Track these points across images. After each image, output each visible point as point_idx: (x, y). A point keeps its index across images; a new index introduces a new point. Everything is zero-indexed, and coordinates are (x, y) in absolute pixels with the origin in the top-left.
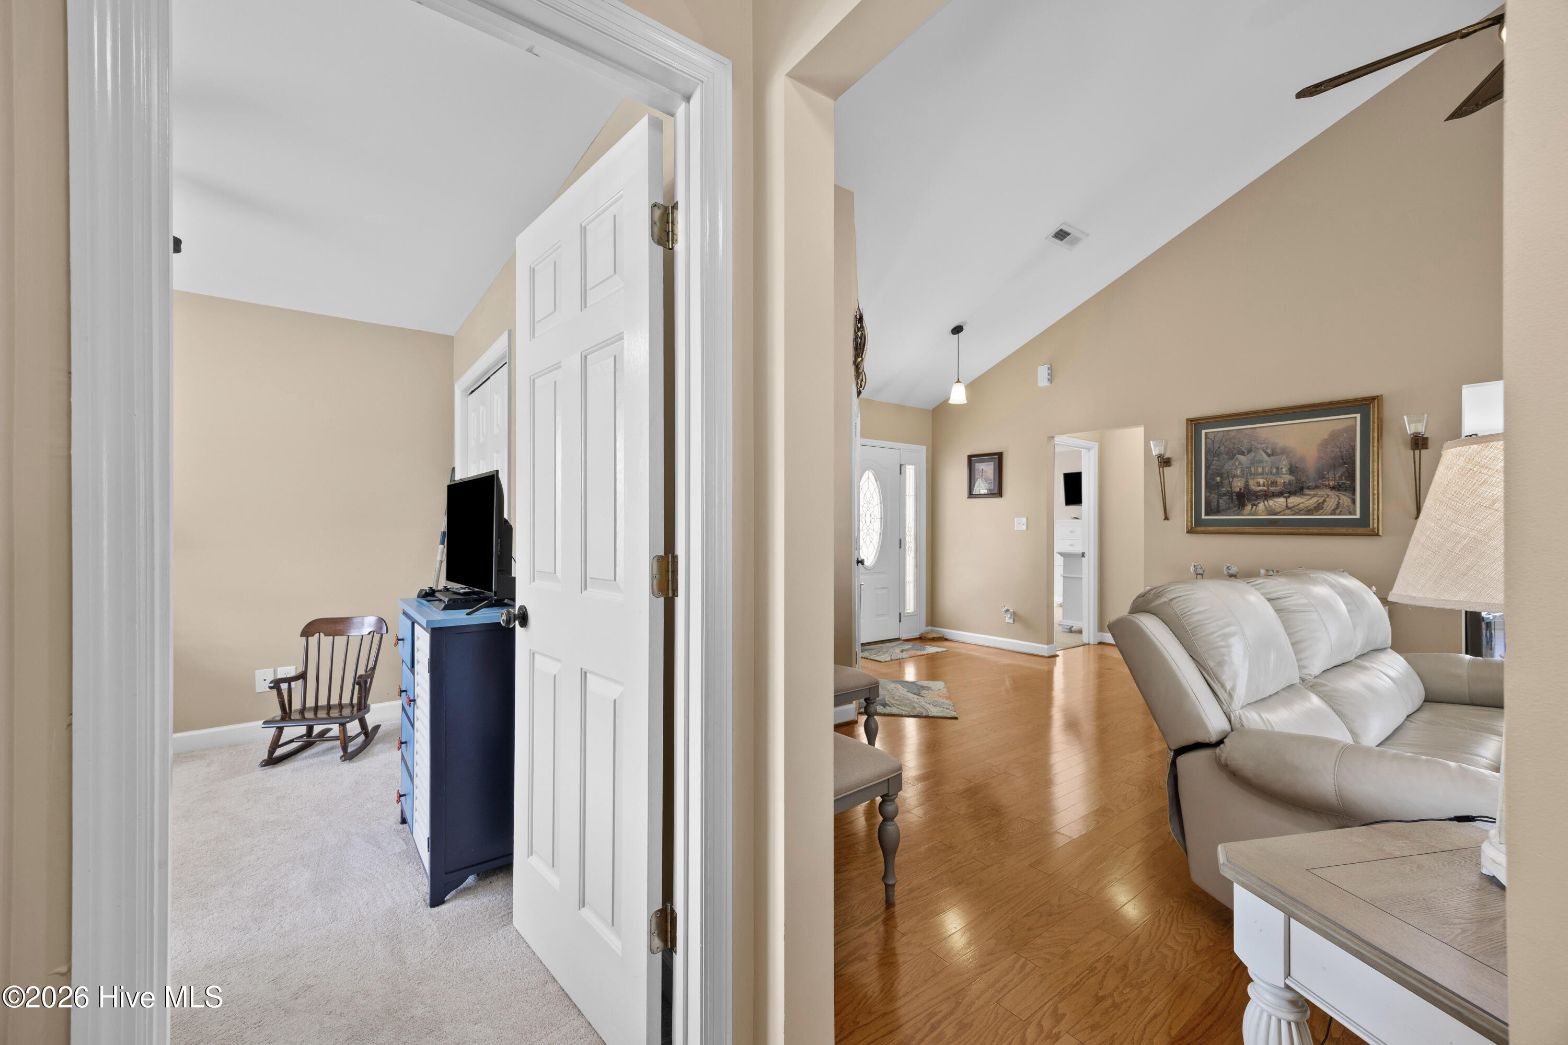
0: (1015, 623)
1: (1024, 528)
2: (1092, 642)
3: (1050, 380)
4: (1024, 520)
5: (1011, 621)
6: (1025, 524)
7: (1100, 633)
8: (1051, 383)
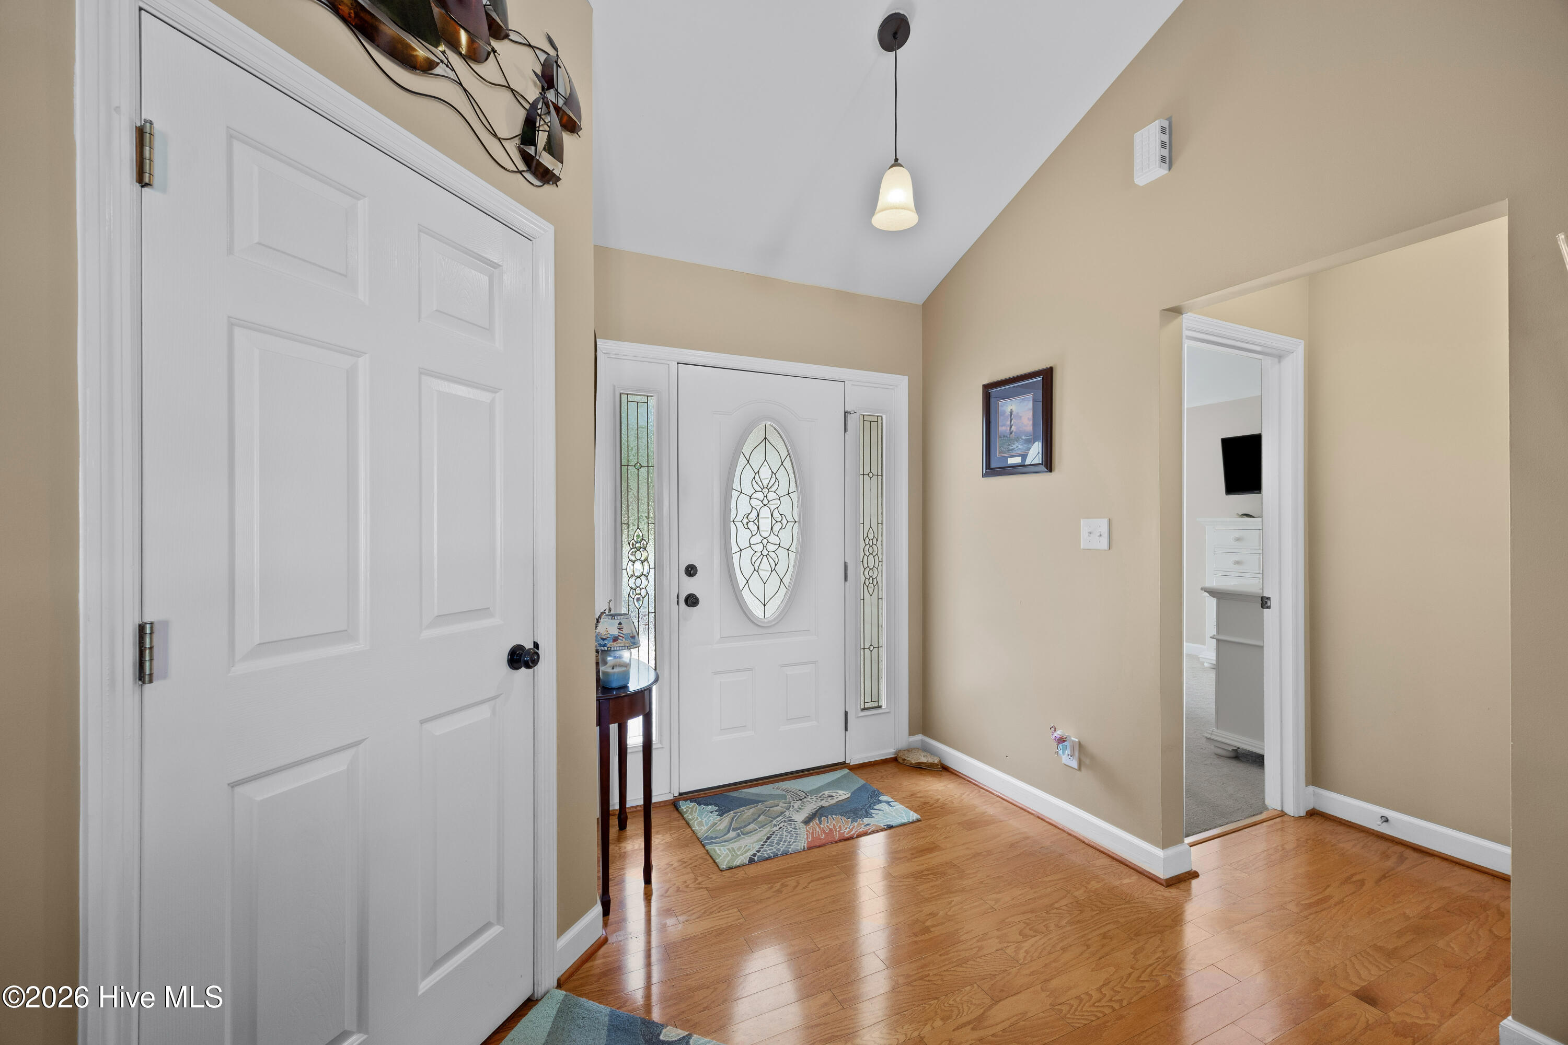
0: (1083, 769)
1: (1104, 544)
2: (1290, 810)
3: (1168, 161)
4: (1102, 525)
5: (1074, 763)
6: (1106, 535)
7: (1311, 788)
8: (1170, 168)
